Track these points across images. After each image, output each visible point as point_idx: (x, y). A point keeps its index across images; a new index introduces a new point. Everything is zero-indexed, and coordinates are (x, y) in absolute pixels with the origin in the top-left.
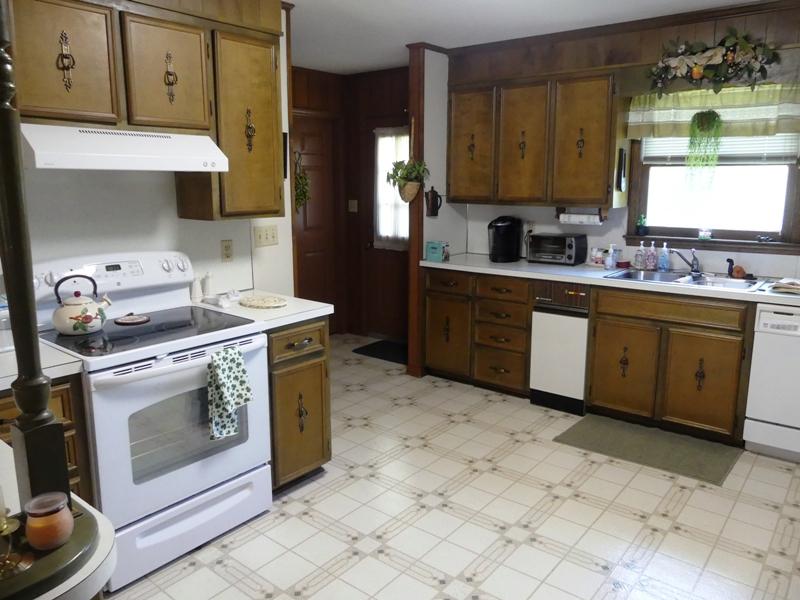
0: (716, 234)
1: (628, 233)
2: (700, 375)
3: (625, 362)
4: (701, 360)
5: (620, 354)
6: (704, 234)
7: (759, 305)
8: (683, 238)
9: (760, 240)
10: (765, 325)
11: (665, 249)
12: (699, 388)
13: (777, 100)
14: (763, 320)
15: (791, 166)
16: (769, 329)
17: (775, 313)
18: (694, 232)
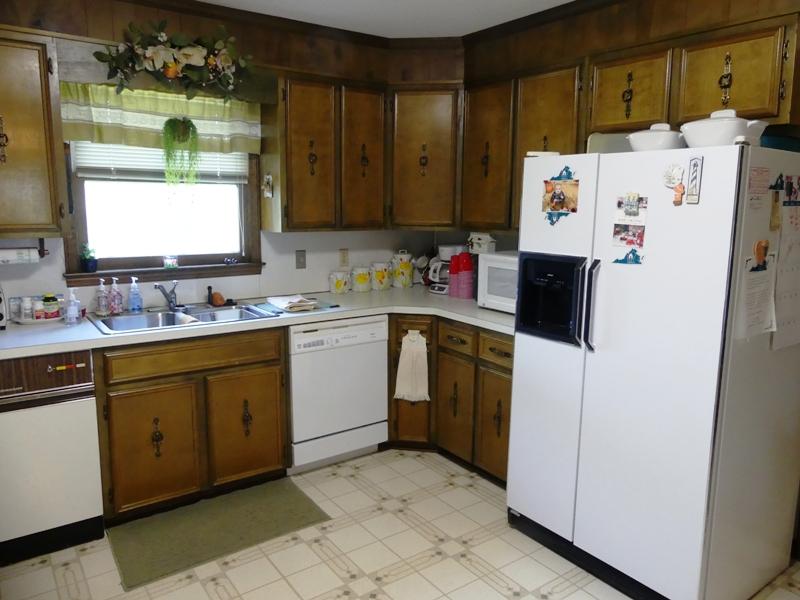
0: (183, 260)
1: (69, 270)
2: (247, 419)
3: (157, 438)
4: (246, 402)
5: (148, 428)
6: (170, 262)
7: (291, 328)
8: (148, 269)
9: (228, 263)
10: (299, 346)
11: (134, 284)
12: (247, 433)
13: (227, 117)
14: (297, 341)
15: (239, 185)
16: (303, 349)
17: (305, 332)
18: (157, 261)
